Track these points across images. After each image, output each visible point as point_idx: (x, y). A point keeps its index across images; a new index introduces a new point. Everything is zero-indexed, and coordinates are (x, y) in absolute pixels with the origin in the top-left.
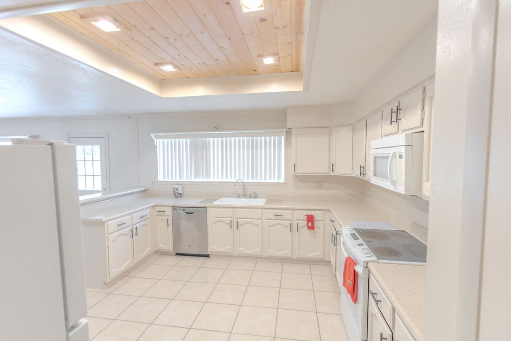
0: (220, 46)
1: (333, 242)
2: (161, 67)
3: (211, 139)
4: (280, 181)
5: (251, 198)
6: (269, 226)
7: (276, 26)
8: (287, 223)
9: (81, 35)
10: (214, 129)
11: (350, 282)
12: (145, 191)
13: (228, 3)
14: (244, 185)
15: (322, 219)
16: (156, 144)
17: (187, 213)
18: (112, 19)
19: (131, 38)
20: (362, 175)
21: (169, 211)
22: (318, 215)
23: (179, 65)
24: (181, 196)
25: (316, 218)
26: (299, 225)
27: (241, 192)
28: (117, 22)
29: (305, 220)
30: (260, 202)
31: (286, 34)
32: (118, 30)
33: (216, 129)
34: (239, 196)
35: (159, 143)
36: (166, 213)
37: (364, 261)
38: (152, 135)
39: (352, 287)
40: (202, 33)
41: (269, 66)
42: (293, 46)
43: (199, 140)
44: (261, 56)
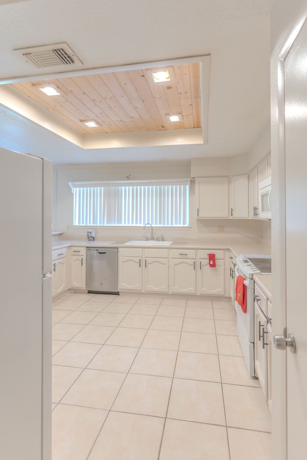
0: (135, 106)
1: (231, 276)
2: (85, 123)
3: (123, 188)
4: (185, 226)
5: (158, 241)
6: (175, 264)
7: (179, 92)
8: (191, 262)
9: (28, 97)
10: (126, 178)
11: (240, 295)
12: (60, 234)
13: (143, 76)
14: (152, 230)
15: (223, 258)
16: (73, 192)
17: (100, 253)
18: (56, 87)
19: (66, 100)
20: (255, 215)
21: (83, 251)
22: (219, 255)
23: (100, 121)
24: (94, 240)
25: (217, 257)
26: (202, 264)
27: (149, 236)
28: (59, 88)
29: (206, 259)
30: (167, 244)
31: (188, 98)
32: (59, 94)
33: (128, 178)
34: (147, 239)
35: (76, 191)
36: (81, 253)
37: (250, 274)
38: (70, 184)
39: (242, 298)
40: (122, 96)
41: (174, 122)
42: (194, 107)
43: (112, 188)
44: (168, 115)
